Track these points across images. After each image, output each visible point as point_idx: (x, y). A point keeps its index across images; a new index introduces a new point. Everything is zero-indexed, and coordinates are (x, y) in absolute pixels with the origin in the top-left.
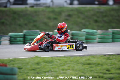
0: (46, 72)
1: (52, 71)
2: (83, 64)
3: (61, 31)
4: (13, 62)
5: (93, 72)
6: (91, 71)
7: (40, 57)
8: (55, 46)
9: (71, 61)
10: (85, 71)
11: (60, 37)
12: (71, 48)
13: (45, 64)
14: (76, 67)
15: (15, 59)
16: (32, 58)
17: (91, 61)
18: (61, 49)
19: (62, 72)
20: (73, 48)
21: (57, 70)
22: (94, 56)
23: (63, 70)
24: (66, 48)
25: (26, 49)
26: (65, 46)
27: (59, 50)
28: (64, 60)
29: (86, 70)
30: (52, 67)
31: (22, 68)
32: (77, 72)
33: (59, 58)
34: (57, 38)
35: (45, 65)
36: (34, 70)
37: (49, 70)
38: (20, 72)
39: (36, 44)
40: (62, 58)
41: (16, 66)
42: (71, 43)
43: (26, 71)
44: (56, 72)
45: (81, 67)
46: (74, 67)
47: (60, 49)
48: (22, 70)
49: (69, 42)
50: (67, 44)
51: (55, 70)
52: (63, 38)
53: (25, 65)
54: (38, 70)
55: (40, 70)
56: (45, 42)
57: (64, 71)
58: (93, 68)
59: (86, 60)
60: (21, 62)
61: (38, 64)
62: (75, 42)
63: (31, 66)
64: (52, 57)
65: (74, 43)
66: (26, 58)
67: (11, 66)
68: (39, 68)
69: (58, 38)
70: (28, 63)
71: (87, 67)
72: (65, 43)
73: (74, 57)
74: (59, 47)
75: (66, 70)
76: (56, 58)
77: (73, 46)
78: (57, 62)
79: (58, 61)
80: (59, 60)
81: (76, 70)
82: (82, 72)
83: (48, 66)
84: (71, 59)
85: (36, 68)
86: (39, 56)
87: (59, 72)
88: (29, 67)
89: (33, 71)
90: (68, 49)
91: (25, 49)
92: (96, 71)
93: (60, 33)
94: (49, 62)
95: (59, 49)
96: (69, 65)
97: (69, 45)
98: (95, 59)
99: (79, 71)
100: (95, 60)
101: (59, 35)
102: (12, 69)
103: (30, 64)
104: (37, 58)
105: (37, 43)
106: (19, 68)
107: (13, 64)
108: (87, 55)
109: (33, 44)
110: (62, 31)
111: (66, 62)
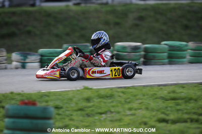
0: (101, 114)
1: (112, 112)
2: (165, 99)
4: (47, 98)
5: (180, 112)
6: (178, 110)
7: (91, 89)
9: (144, 95)
10: (168, 111)
13: (99, 100)
14: (153, 104)
15: (50, 93)
16: (78, 90)
17: (177, 93)
19: (129, 112)
21: (120, 109)
22: (182, 86)
23: (130, 109)
28: (132, 92)
29: (169, 109)
30: (112, 104)
31: (61, 108)
32: (154, 113)
33: (123, 90)
35: (100, 102)
36: (81, 110)
37: (106, 110)
38: (59, 114)
40: (128, 90)
41: (51, 104)
43: (68, 113)
44: (118, 112)
45: (161, 104)
46: (149, 104)
48: (62, 110)
51: (117, 109)
53: (67, 103)
54: (88, 111)
55: (92, 110)
57: (133, 112)
58: (180, 105)
59: (169, 93)
60: (60, 97)
61: (88, 100)
63: (77, 104)
64: (111, 89)
66: (69, 91)
67: (44, 104)
68: (90, 107)
70: (71, 99)
71: (171, 103)
73: (148, 88)
75: (136, 109)
76: (119, 90)
78: (120, 96)
79: (121, 94)
80: (123, 92)
81: (153, 110)
82: (163, 113)
83: (105, 103)
84: (144, 90)
85: (85, 108)
86: (90, 87)
87: (123, 113)
88: (73, 105)
89: (79, 112)
92: (185, 111)
94: (107, 97)
96: (140, 101)
98: (185, 91)
99: (158, 111)
100: (184, 93)
102: (45, 109)
103: (75, 100)
104: (87, 90)
106: (57, 108)
107: (47, 102)
108: (172, 85)
111: (135, 96)
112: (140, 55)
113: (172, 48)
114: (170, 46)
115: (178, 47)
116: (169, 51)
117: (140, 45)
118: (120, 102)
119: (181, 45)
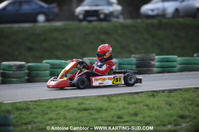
3: (102, 57)
8: (93, 79)
11: (100, 67)
12: (118, 82)
18: (103, 83)
20: (120, 81)
24: (110, 83)
25: (51, 87)
26: (108, 79)
27: (100, 85)
34: (95, 67)
39: (65, 79)
42: (118, 75)
47: (101, 83)
49: (115, 73)
50: (112, 76)
52: (104, 68)
56: (79, 74)
62: (124, 73)
65: (122, 75)
69: (98, 68)
72: (109, 75)
74: (100, 81)
77: (120, 78)
90: (113, 83)
91: (48, 87)
93: (100, 60)
95: (99, 83)
97: (114, 77)
101: (99, 64)
105: (66, 77)
109: (60, 78)
110: (105, 57)
112: (25, 73)
113: (53, 66)
114: (52, 64)
115: (59, 65)
116: (51, 68)
117: (24, 64)
118: (38, 114)
119: (62, 63)
